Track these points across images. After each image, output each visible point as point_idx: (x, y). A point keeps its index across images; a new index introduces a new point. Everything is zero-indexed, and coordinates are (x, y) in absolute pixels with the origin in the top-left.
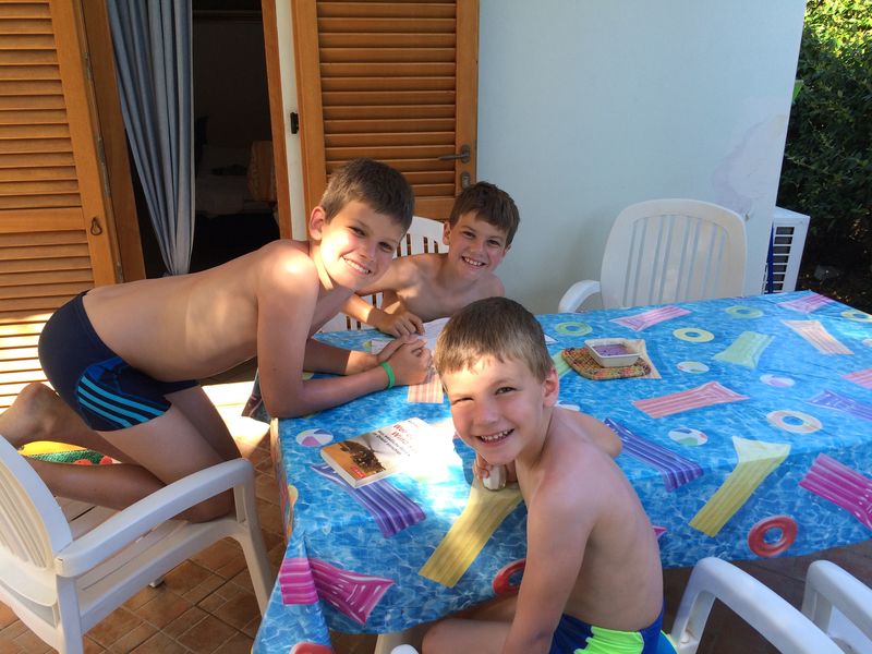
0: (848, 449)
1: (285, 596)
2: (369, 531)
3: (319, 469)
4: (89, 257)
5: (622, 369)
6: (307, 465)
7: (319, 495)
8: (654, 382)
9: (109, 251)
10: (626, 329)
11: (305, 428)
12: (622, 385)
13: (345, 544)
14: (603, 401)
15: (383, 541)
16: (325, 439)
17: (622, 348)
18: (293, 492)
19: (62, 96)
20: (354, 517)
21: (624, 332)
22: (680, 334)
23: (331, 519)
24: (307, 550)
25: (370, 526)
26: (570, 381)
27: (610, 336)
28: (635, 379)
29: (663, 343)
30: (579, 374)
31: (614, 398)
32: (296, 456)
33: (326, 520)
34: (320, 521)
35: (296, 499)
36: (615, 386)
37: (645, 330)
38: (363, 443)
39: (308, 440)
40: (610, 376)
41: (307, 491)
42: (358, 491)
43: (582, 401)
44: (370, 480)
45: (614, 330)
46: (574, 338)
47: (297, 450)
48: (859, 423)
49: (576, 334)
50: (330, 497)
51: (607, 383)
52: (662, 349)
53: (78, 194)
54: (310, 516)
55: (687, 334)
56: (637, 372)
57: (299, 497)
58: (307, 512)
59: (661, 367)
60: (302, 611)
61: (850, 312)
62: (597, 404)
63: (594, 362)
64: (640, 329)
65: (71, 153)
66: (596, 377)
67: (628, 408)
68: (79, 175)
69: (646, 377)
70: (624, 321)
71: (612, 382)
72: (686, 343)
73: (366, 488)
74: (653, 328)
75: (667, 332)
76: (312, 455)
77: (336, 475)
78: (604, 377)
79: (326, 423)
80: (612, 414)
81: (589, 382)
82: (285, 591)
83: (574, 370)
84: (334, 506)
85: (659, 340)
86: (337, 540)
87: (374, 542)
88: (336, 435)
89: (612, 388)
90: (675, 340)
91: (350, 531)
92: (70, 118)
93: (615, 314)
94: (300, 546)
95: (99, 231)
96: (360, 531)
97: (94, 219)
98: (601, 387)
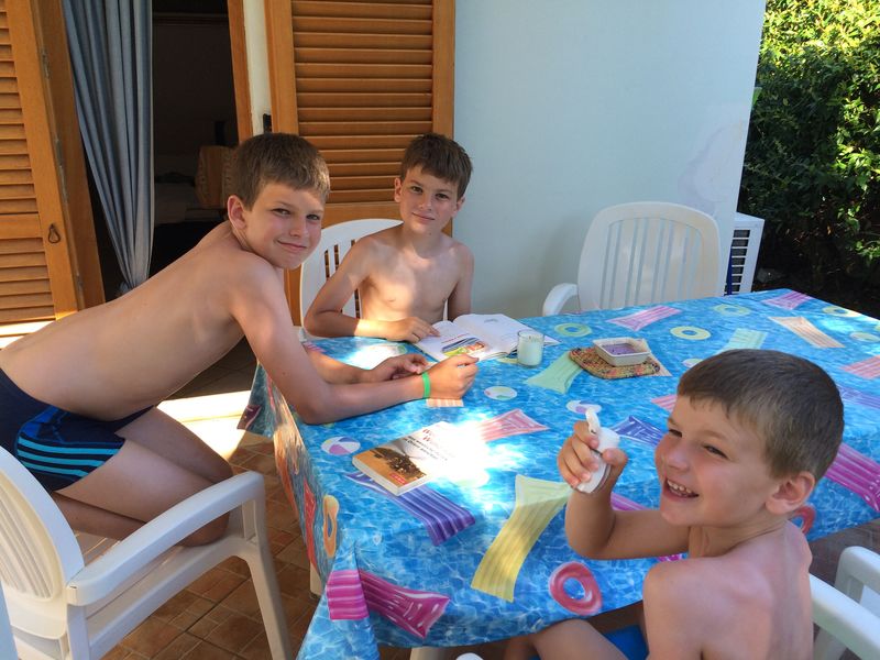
0: (865, 437)
1: (333, 611)
2: (419, 539)
3: (354, 477)
4: (46, 266)
5: (633, 367)
6: (341, 475)
7: (361, 504)
8: (666, 380)
9: (68, 261)
10: (625, 329)
11: (327, 436)
12: (635, 383)
13: (396, 555)
14: (621, 400)
15: (432, 549)
16: (352, 446)
17: (629, 347)
18: (332, 502)
19: (17, 94)
20: (403, 524)
21: (623, 332)
22: (677, 332)
23: (380, 528)
24: (358, 562)
25: (419, 533)
26: (584, 381)
27: (611, 336)
28: (647, 377)
29: (663, 342)
30: (591, 374)
31: (632, 397)
32: (327, 465)
33: (375, 529)
34: (369, 530)
35: (338, 509)
36: (630, 384)
37: (642, 330)
38: (395, 449)
39: (334, 448)
40: (623, 375)
41: (347, 501)
42: (400, 497)
43: (602, 400)
44: (411, 486)
45: (614, 330)
46: (576, 339)
47: (325, 458)
48: (870, 412)
49: (576, 335)
50: (373, 506)
51: (621, 382)
52: (664, 347)
53: (35, 200)
54: (357, 526)
55: (684, 332)
56: (648, 371)
57: (341, 507)
58: (353, 521)
59: (668, 365)
60: (351, 626)
61: (831, 308)
62: (616, 402)
63: (603, 361)
64: (637, 329)
65: (27, 155)
66: (609, 376)
67: (647, 406)
68: (35, 178)
69: (656, 375)
70: (620, 321)
71: (625, 381)
72: (686, 341)
73: (407, 494)
74: (650, 327)
75: (664, 331)
76: (343, 463)
77: (373, 483)
78: (617, 375)
79: (349, 431)
80: (634, 412)
81: (603, 382)
82: (332, 605)
83: (585, 370)
84: (379, 514)
85: (659, 339)
86: (389, 550)
87: (423, 550)
88: (363, 443)
89: (626, 386)
90: (674, 338)
91: (400, 539)
92: (25, 119)
93: (610, 315)
94: (350, 557)
95: (57, 239)
96: (410, 538)
97: (52, 226)
98: (616, 386)
